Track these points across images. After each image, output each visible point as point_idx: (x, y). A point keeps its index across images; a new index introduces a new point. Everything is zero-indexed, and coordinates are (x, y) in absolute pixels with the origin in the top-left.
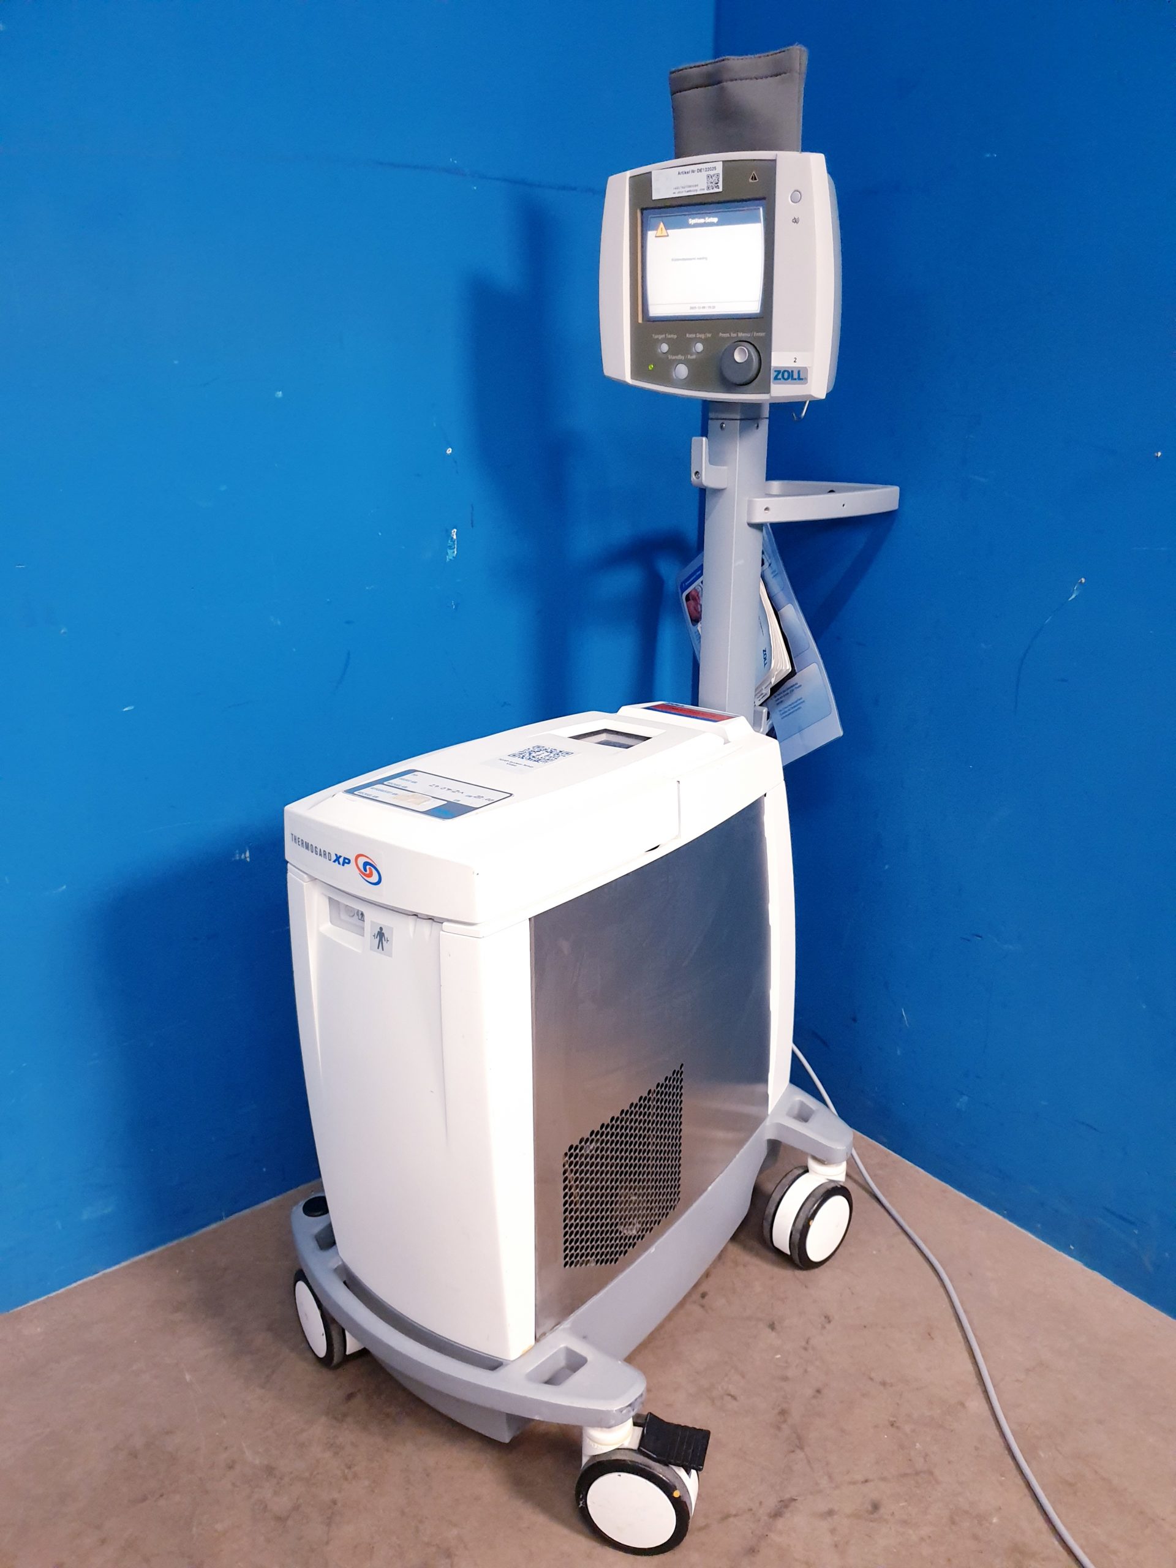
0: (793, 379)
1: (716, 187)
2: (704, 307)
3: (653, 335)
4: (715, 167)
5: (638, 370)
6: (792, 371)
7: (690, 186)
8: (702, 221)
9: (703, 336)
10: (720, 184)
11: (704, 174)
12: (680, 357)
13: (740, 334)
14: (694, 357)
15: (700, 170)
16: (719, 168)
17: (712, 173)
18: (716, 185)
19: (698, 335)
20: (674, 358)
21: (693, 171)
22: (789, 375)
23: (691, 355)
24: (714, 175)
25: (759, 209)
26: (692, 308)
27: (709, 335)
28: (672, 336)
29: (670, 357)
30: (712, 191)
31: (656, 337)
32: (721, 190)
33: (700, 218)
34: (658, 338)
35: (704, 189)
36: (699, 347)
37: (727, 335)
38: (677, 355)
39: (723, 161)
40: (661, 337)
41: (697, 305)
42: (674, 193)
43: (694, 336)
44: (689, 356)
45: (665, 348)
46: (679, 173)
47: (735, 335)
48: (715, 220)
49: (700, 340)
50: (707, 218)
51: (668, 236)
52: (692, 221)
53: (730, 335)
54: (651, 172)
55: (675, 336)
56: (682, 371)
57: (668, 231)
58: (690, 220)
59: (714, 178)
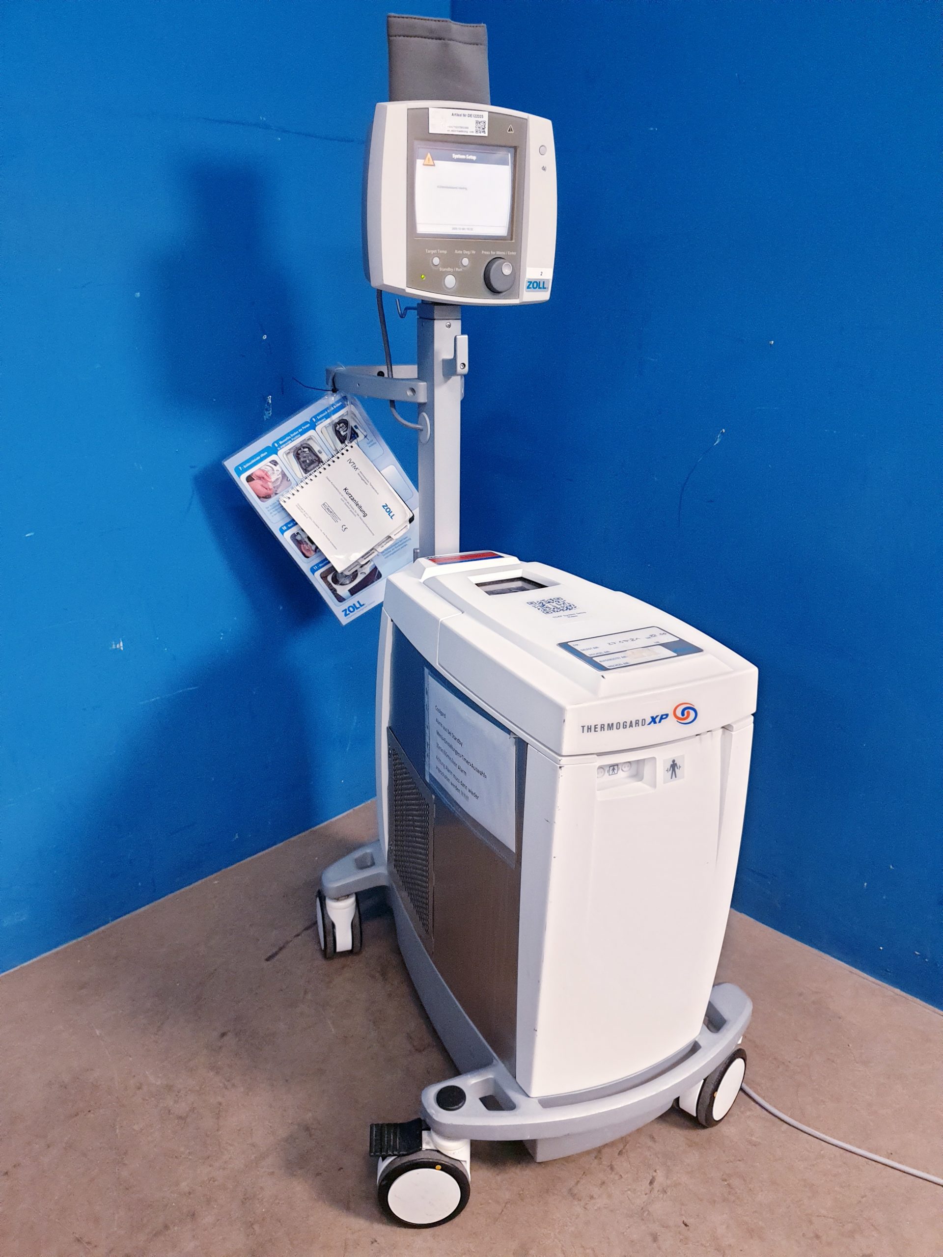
0: (540, 288)
1: (483, 132)
2: (463, 229)
3: (427, 250)
4: (482, 116)
5: (413, 279)
6: (540, 282)
7: (462, 128)
8: (463, 157)
9: (468, 253)
10: (486, 130)
11: (474, 120)
12: (449, 269)
13: (498, 253)
14: (461, 270)
15: (470, 116)
16: (486, 118)
17: (480, 120)
18: (483, 130)
19: (465, 252)
20: (444, 270)
21: (464, 115)
22: (535, 285)
23: (459, 268)
24: (481, 122)
25: (508, 155)
26: (454, 229)
27: (474, 252)
28: (443, 252)
29: (441, 269)
30: (479, 134)
31: (429, 252)
32: (486, 135)
33: (462, 154)
34: (430, 253)
35: (473, 132)
36: (465, 261)
37: (486, 253)
38: (447, 268)
39: (489, 112)
40: (433, 252)
41: (458, 227)
42: (449, 131)
43: (461, 252)
44: (457, 269)
45: (436, 261)
46: (453, 115)
47: (494, 253)
48: (474, 158)
49: (466, 256)
50: (467, 155)
51: (434, 165)
52: (455, 156)
53: (490, 253)
54: (428, 108)
55: (445, 252)
56: (450, 281)
57: (435, 162)
58: (453, 155)
59: (481, 124)
